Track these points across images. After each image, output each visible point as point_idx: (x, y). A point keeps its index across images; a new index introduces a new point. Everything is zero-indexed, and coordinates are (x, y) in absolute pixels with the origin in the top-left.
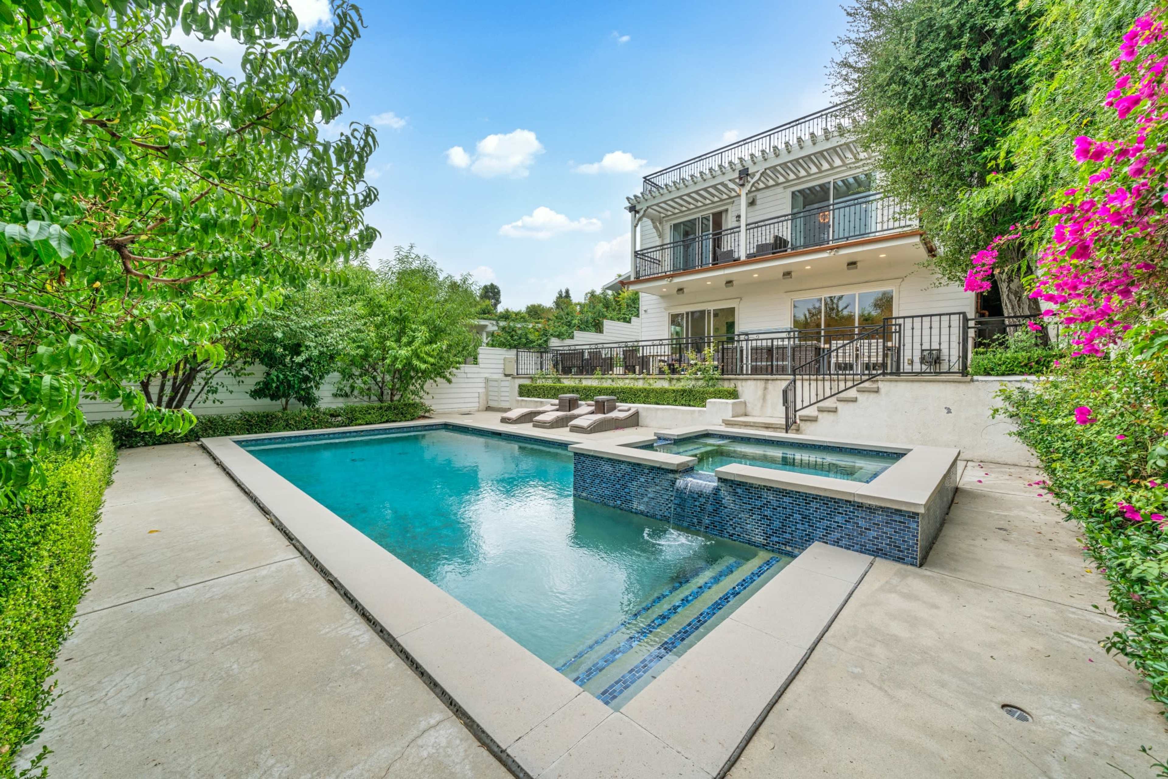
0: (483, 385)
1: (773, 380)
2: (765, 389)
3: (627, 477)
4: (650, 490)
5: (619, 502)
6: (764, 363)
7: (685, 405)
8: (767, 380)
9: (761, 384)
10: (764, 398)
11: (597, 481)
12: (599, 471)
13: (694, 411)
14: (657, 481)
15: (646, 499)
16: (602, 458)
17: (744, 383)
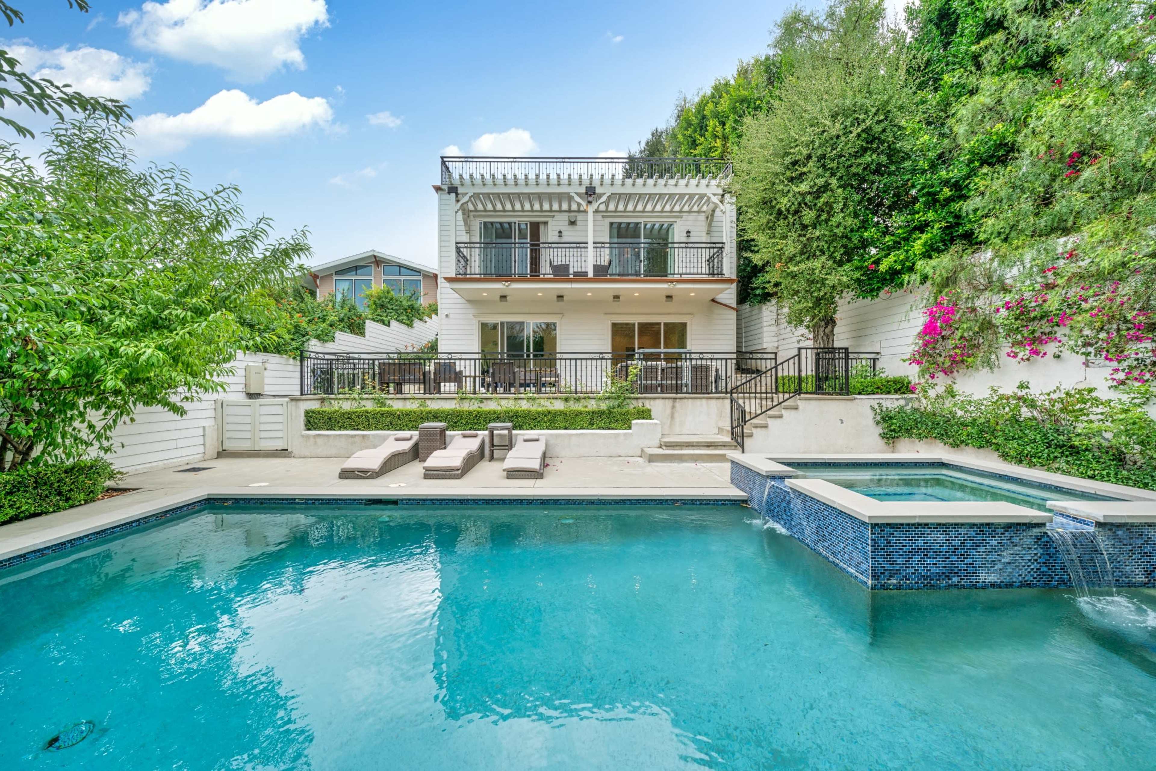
0: (211, 413)
1: (680, 398)
2: (673, 407)
3: (969, 544)
4: (1004, 554)
5: (955, 580)
6: (669, 382)
7: (603, 429)
8: (676, 399)
9: (669, 403)
10: (672, 417)
11: (916, 558)
12: (920, 543)
13: (618, 434)
14: (1016, 540)
15: (999, 566)
16: (927, 524)
17: (652, 402)
